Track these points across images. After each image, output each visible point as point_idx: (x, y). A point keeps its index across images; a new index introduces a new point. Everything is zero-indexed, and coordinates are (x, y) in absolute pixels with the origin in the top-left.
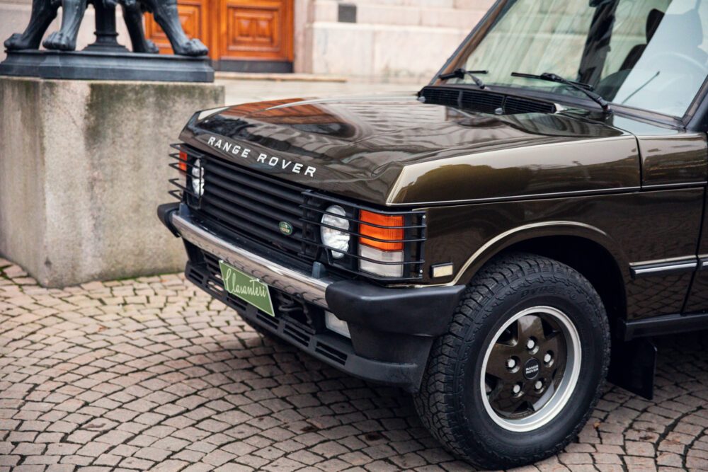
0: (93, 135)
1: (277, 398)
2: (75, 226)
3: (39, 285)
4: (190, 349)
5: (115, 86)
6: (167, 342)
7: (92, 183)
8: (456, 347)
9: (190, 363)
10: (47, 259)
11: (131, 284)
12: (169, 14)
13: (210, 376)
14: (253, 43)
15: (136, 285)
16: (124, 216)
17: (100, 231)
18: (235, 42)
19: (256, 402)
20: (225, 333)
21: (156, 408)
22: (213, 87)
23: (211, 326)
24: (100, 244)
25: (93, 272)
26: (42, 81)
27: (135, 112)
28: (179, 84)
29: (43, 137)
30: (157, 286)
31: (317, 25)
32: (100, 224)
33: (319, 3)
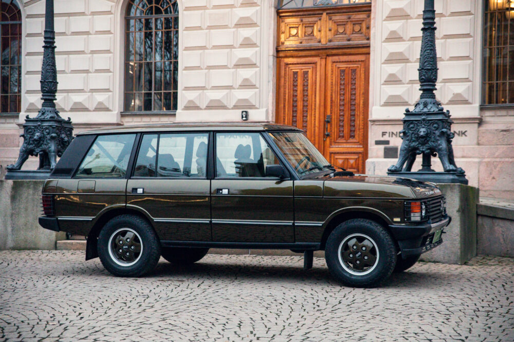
5: (21, 181)
17: (14, 232)
24: (14, 237)
25: (11, 246)
27: (27, 190)
31: (368, 161)
32: (14, 229)
33: (372, 147)
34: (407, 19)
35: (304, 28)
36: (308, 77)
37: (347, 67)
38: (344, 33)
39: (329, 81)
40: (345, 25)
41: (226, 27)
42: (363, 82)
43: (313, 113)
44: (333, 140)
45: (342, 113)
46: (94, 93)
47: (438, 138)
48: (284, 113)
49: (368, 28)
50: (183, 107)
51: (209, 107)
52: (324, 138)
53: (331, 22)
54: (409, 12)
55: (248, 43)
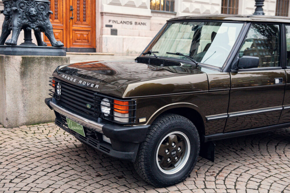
0: (23, 74)
1: (87, 165)
2: (17, 106)
3: (4, 127)
4: (57, 149)
5: (31, 58)
6: (49, 146)
7: (23, 91)
8: (148, 146)
9: (57, 153)
10: (7, 118)
11: (37, 126)
12: (50, 32)
13: (64, 158)
14: (82, 42)
15: (39, 126)
16: (34, 102)
17: (26, 108)
18: (75, 42)
19: (80, 167)
20: (70, 143)
21: (44, 170)
22: (66, 57)
23: (65, 140)
24: (26, 112)
25: (23, 122)
26: (4, 56)
27: (38, 66)
28: (54, 56)
29: (5, 75)
30: (46, 127)
31: (104, 36)
32: (26, 105)
44: (74, 22)
52: (69, 20)
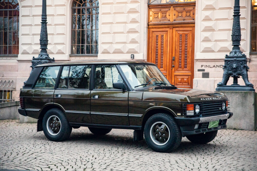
14: (182, 85)
18: (177, 85)
31: (194, 79)
33: (196, 73)
34: (214, 10)
35: (161, 14)
36: (163, 38)
37: (183, 33)
38: (182, 16)
39: (174, 40)
40: (182, 12)
41: (123, 13)
42: (191, 41)
43: (166, 56)
44: (176, 69)
45: (180, 56)
46: (56, 45)
47: (242, 69)
48: (152, 56)
49: (194, 14)
50: (101, 52)
51: (114, 53)
52: (172, 68)
53: (175, 11)
54: (215, 7)
55: (134, 21)
